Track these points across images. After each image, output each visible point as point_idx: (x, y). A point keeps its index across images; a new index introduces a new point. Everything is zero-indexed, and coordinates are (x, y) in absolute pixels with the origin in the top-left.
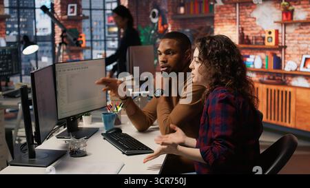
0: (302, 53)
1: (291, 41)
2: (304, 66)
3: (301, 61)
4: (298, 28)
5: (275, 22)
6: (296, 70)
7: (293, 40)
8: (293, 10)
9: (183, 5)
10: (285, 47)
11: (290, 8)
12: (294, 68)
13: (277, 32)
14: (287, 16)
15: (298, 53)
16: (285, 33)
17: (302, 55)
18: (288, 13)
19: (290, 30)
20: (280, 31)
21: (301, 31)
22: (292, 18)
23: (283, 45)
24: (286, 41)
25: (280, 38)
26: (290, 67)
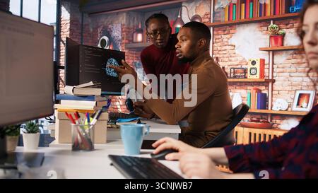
0: (295, 88)
1: (281, 74)
2: (298, 104)
3: (294, 99)
4: (290, 57)
5: (261, 49)
6: (287, 110)
7: (283, 72)
8: (284, 35)
9: (141, 31)
10: (273, 81)
11: (281, 32)
12: (284, 108)
13: (263, 61)
14: (276, 42)
15: (289, 88)
16: (273, 64)
17: (296, 91)
18: (278, 37)
19: (280, 59)
20: (267, 62)
21: (294, 61)
22: (282, 45)
23: (270, 78)
24: (275, 75)
25: (266, 71)
26: (280, 105)
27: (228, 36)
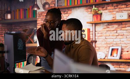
0: (109, 46)
1: (100, 37)
2: (111, 55)
3: (108, 52)
4: (105, 27)
5: (88, 23)
6: (104, 59)
7: (101, 36)
8: (101, 14)
10: (96, 42)
11: (99, 12)
12: (103, 57)
13: (89, 30)
14: (97, 18)
15: (105, 46)
16: (95, 31)
18: (97, 15)
19: (99, 28)
20: (91, 30)
21: (108, 29)
22: (101, 20)
23: (94, 40)
24: (96, 38)
25: (91, 35)
26: (100, 56)
27: (67, 15)
